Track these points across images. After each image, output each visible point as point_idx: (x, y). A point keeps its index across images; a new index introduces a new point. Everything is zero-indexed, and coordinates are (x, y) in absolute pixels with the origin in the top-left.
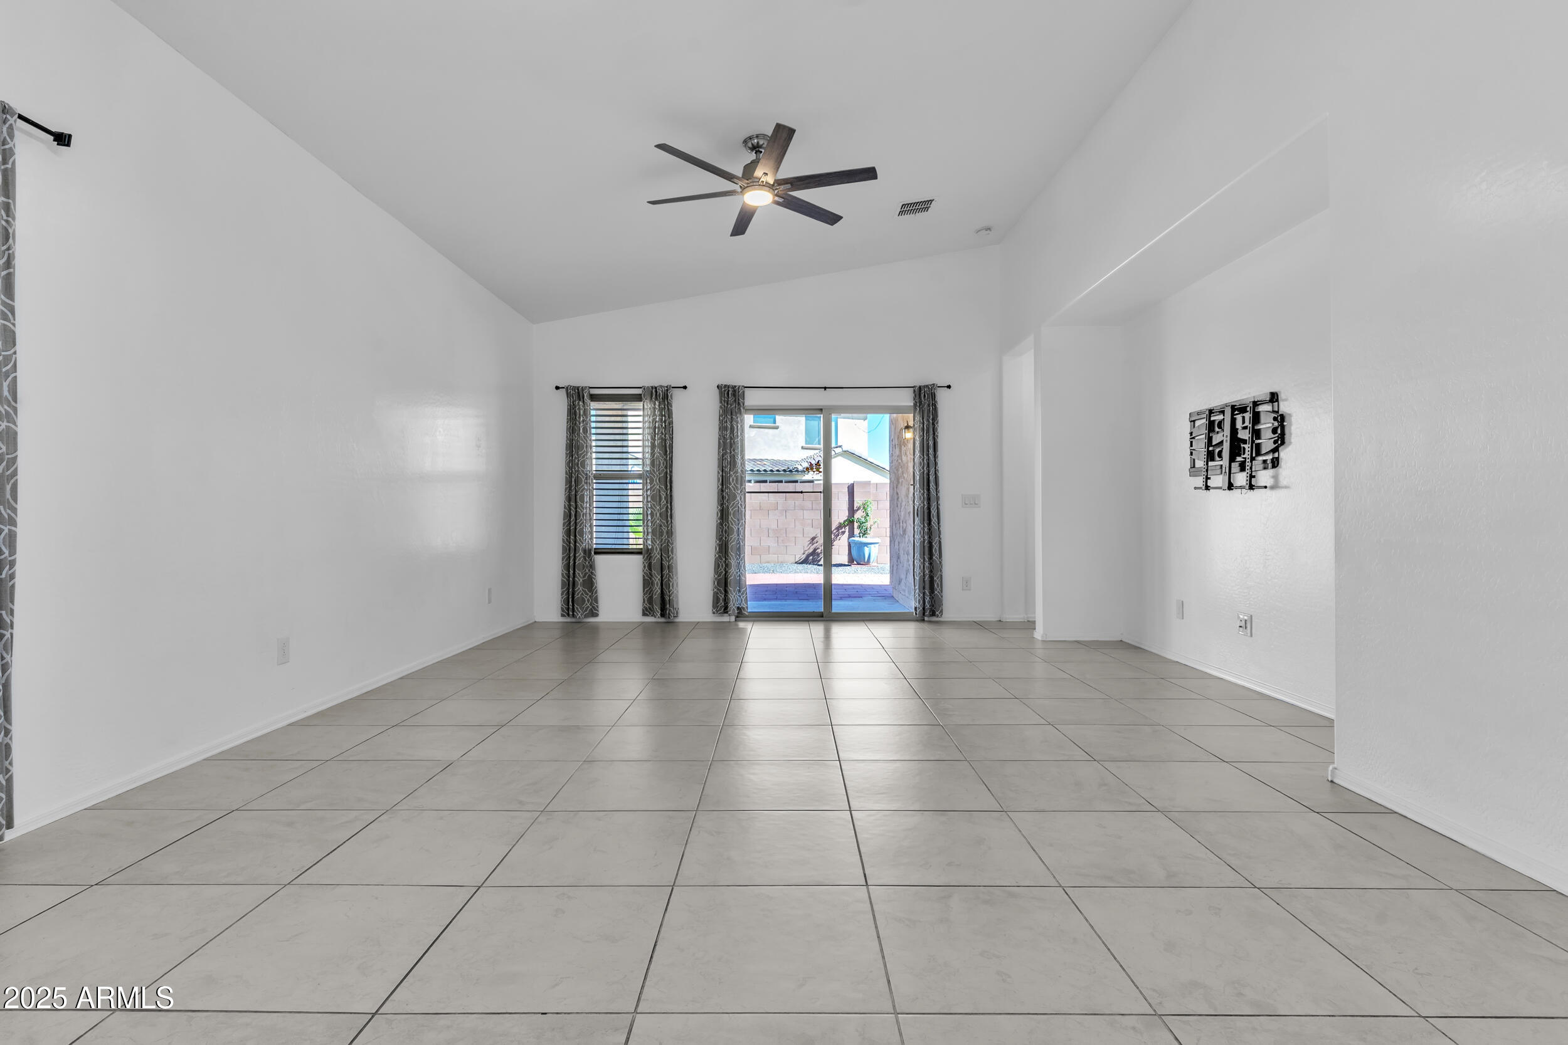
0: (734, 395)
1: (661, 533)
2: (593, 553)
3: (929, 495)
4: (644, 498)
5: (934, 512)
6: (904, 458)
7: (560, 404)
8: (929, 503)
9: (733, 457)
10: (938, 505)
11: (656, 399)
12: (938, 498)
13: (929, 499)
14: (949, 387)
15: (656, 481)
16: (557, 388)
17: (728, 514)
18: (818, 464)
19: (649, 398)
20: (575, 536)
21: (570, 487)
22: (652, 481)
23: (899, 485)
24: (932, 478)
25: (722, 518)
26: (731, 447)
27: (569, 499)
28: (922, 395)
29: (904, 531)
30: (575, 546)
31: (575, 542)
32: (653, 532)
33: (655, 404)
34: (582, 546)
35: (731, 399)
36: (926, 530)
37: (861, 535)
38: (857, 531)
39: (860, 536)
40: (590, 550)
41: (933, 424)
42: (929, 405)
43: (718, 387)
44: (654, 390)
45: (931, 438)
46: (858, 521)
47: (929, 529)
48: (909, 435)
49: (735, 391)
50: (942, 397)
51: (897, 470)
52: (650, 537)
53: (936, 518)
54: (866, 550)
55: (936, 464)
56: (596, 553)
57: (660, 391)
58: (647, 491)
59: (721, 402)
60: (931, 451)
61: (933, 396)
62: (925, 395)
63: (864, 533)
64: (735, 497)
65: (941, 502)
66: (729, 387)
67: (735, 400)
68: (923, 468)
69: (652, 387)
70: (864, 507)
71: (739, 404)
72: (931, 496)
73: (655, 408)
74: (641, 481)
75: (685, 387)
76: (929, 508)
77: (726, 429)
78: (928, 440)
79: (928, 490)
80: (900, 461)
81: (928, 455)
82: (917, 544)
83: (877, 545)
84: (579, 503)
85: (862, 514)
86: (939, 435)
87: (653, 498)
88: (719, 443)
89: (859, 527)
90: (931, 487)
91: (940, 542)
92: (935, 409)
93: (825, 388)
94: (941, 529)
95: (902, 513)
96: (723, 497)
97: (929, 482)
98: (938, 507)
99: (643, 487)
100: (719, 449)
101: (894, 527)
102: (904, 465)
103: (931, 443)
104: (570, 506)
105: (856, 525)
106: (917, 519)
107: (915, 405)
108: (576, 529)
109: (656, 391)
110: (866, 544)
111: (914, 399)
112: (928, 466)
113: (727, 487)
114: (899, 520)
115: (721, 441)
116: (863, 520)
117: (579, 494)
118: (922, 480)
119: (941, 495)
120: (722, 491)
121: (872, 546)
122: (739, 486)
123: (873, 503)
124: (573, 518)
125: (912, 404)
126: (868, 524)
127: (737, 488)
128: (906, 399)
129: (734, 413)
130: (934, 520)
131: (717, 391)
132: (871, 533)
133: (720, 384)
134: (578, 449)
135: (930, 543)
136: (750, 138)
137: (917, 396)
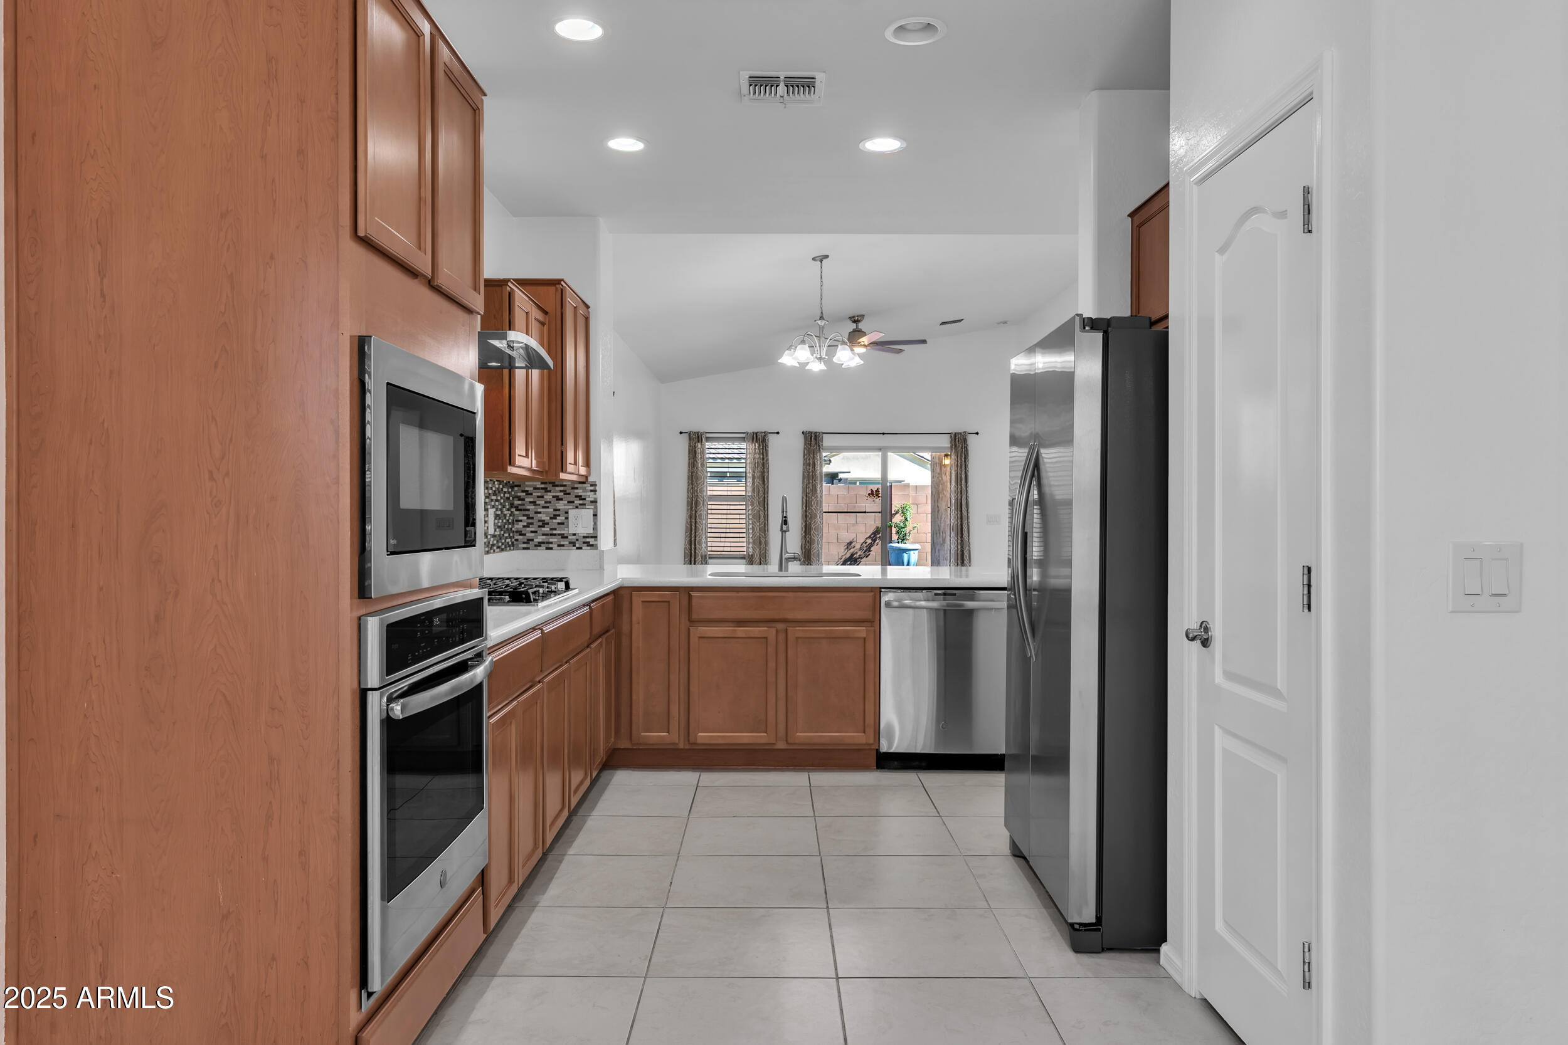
0: (816, 439)
1: (760, 543)
2: (708, 558)
3: (961, 515)
4: (746, 517)
5: (965, 528)
6: (944, 478)
7: (683, 444)
8: (961, 521)
9: (815, 486)
10: (968, 522)
11: (756, 441)
12: (968, 518)
13: (961, 518)
14: (977, 433)
15: (756, 503)
16: (681, 433)
17: (810, 528)
18: (877, 491)
19: (751, 441)
20: (695, 545)
21: (692, 508)
22: (752, 504)
23: (940, 500)
24: (964, 503)
25: (805, 532)
26: (813, 478)
27: (691, 517)
28: (957, 440)
29: (944, 540)
30: (695, 552)
31: (695, 548)
32: (754, 543)
33: (755, 446)
34: (699, 553)
35: (813, 442)
36: (959, 541)
37: (900, 540)
38: (895, 537)
39: (898, 542)
40: (706, 556)
41: (965, 461)
42: (962, 448)
43: (803, 433)
44: (755, 436)
45: (963, 472)
46: (897, 526)
47: (962, 541)
48: (947, 461)
49: (816, 436)
50: (972, 441)
51: (938, 486)
52: (751, 546)
53: (966, 532)
54: (905, 556)
55: (967, 492)
56: (709, 558)
57: (759, 436)
58: (749, 510)
59: (805, 444)
60: (963, 482)
61: (965, 441)
62: (959, 441)
63: (903, 539)
64: (816, 516)
65: (970, 520)
66: (811, 433)
67: (816, 443)
68: (957, 494)
69: (753, 433)
70: (904, 511)
71: (819, 445)
72: (963, 516)
73: (755, 449)
74: (744, 503)
75: (778, 433)
76: (961, 525)
77: (809, 464)
78: (961, 474)
79: (961, 511)
80: (940, 478)
81: (961, 485)
82: (953, 552)
83: (917, 552)
84: (698, 520)
85: (902, 518)
86: (969, 470)
87: (754, 516)
88: (804, 475)
89: (897, 532)
90: (963, 509)
91: (969, 551)
92: (967, 450)
93: (884, 434)
94: (970, 540)
95: (942, 525)
96: (806, 516)
97: (962, 506)
98: (968, 525)
99: (746, 507)
100: (803, 479)
101: (935, 536)
102: (944, 483)
103: (963, 476)
104: (691, 522)
105: (894, 530)
106: (952, 533)
107: (951, 447)
108: (695, 540)
109: (756, 436)
110: (906, 551)
111: (951, 442)
112: (961, 493)
113: (809, 509)
114: (939, 530)
115: (806, 474)
116: (902, 525)
117: (698, 513)
118: (956, 504)
119: (970, 515)
120: (806, 511)
121: (912, 552)
122: (819, 508)
123: (912, 507)
124: (693, 531)
125: (949, 446)
126: (907, 530)
127: (817, 509)
128: (945, 442)
129: (815, 453)
130: (965, 534)
131: (802, 436)
132: (910, 538)
133: (805, 431)
134: (697, 479)
135: (962, 551)
136: (854, 317)
137: (953, 441)
